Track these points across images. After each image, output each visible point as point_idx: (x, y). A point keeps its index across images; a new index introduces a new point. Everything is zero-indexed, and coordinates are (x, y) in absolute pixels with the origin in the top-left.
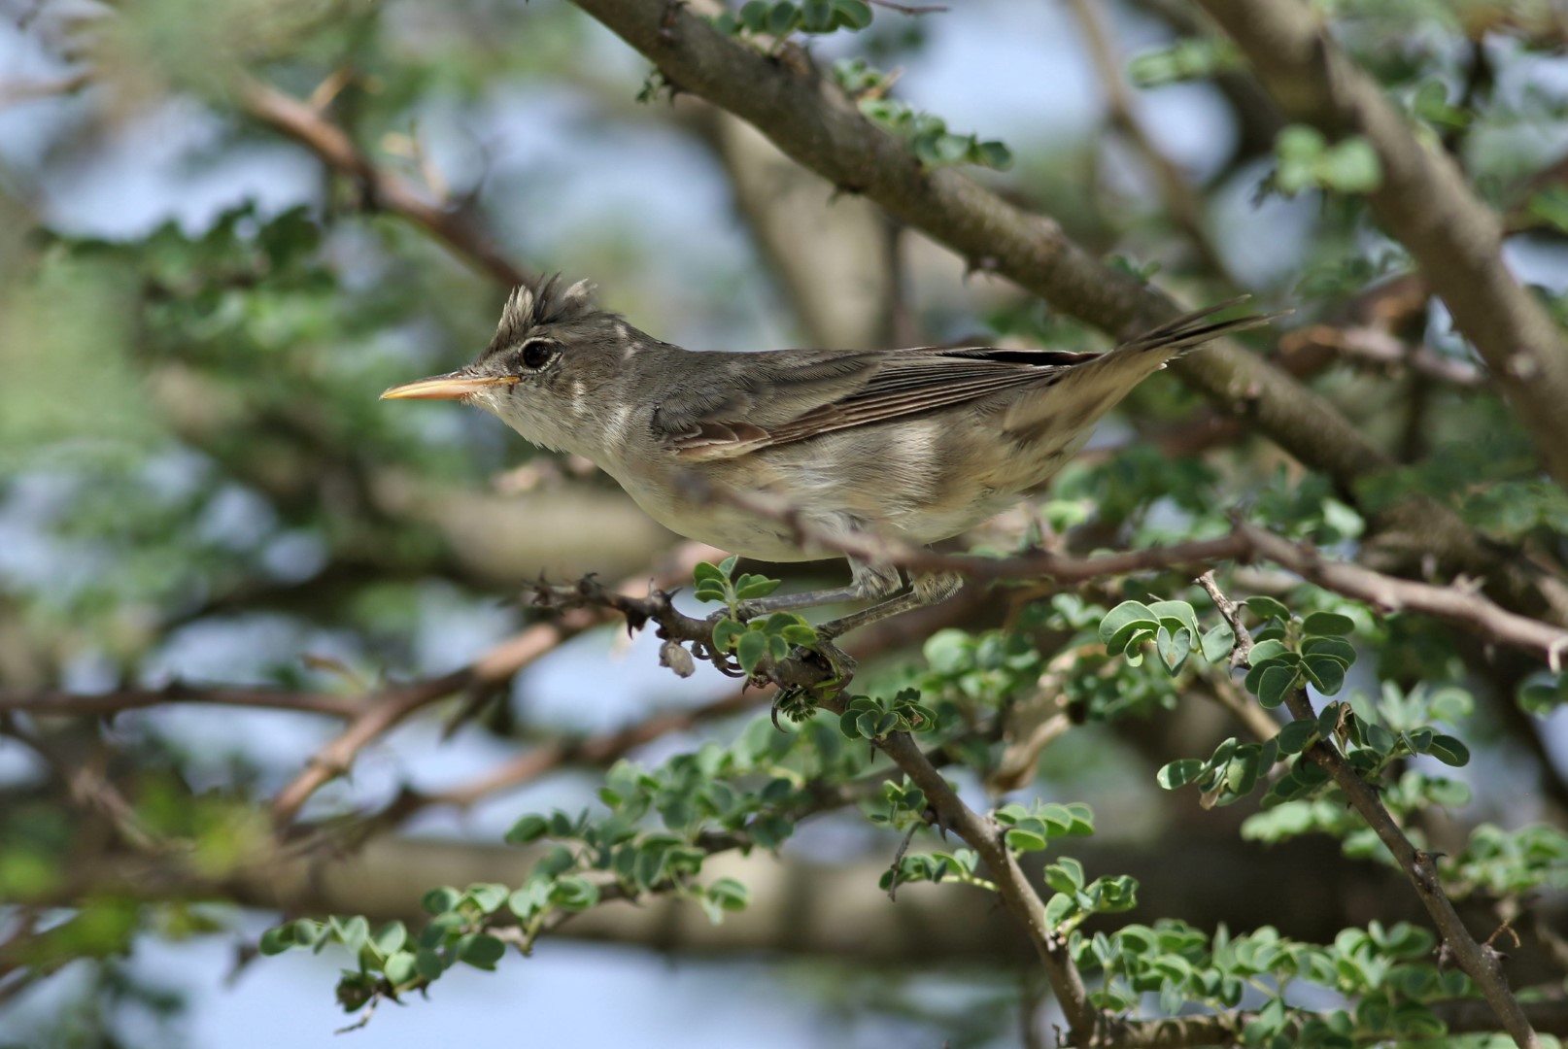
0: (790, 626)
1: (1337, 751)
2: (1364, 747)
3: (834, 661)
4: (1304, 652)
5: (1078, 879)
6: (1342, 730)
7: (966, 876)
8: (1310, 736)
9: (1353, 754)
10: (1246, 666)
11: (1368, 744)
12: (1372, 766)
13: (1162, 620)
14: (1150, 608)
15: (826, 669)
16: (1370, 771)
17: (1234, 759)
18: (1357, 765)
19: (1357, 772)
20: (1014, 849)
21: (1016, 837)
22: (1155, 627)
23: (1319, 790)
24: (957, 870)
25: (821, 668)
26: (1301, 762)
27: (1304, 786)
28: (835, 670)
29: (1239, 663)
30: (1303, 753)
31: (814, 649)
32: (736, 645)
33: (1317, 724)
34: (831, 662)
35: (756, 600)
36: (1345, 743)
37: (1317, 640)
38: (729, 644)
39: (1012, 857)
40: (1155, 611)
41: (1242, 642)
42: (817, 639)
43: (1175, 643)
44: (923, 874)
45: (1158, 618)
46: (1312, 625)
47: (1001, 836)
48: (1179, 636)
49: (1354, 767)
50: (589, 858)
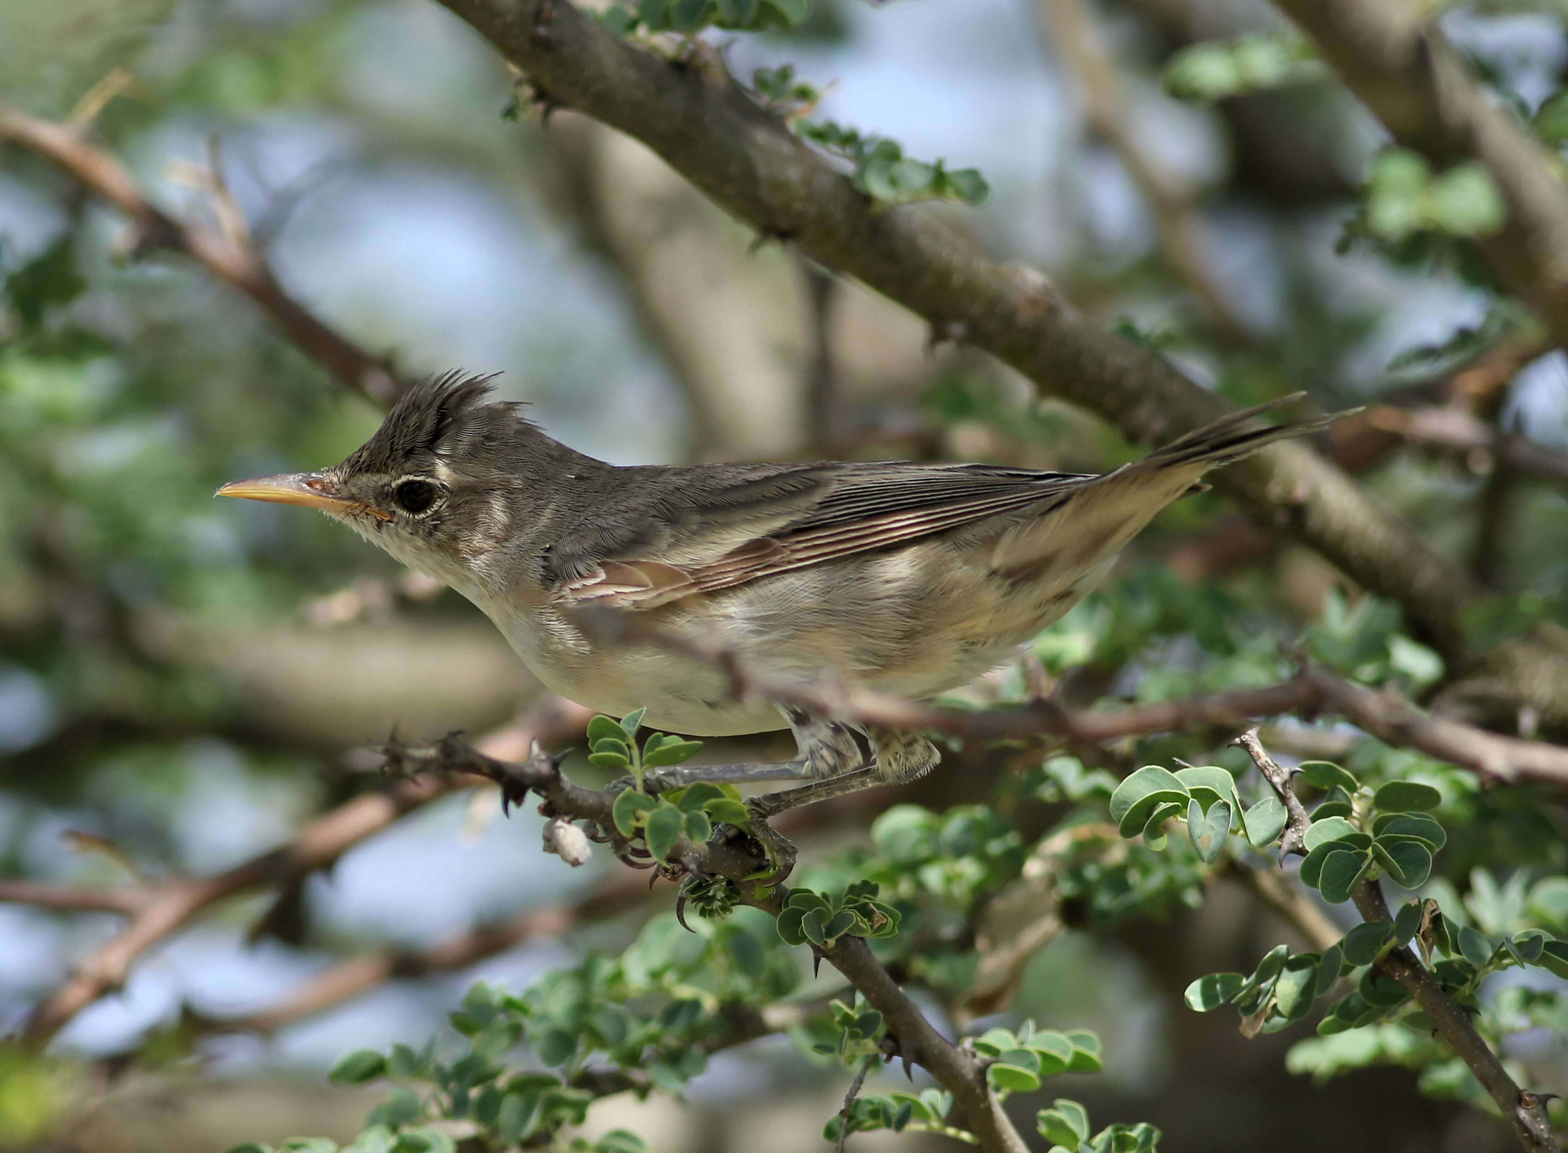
0: (713, 801)
1: (1418, 962)
2: (1454, 956)
3: (769, 845)
4: (1376, 834)
5: (1082, 1129)
6: (1426, 935)
7: (935, 1124)
8: (1384, 943)
9: (1438, 965)
10: (1301, 852)
11: (1458, 952)
12: (1464, 981)
13: (1191, 791)
14: (1176, 775)
15: (757, 856)
16: (1461, 988)
17: (1285, 972)
18: (1445, 980)
19: (1444, 989)
20: (997, 1089)
21: (1001, 1073)
22: (1185, 800)
23: (1394, 1013)
24: (924, 1116)
25: (751, 855)
26: (1372, 976)
27: (1375, 1007)
28: (768, 856)
29: (1291, 848)
30: (1375, 965)
31: (744, 828)
32: (644, 824)
33: (1393, 927)
34: (766, 848)
35: (671, 769)
36: (1430, 951)
37: (1393, 818)
38: (634, 823)
39: (996, 1098)
40: (1184, 779)
41: (1295, 821)
42: (748, 817)
43: (1209, 821)
44: (881, 1121)
45: (1187, 788)
46: (1385, 798)
47: (982, 1072)
48: (1214, 811)
49: (1440, 983)
50: (440, 1104)
